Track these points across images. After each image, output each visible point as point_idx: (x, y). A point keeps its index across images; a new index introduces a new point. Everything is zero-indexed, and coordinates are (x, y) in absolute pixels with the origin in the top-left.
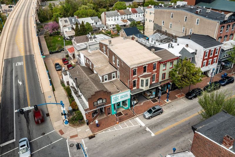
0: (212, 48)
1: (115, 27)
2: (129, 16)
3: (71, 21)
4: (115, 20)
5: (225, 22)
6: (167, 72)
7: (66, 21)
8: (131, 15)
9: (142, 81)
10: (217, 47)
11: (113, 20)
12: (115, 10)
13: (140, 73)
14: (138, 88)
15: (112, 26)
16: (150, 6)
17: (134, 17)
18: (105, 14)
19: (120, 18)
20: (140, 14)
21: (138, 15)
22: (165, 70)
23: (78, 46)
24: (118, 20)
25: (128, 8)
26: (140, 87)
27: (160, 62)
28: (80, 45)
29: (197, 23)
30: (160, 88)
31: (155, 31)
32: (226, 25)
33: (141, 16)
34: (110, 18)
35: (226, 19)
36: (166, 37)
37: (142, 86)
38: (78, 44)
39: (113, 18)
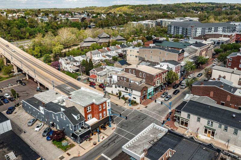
0: (178, 66)
1: (99, 61)
2: (106, 53)
3: (70, 59)
4: (98, 56)
5: (180, 53)
6: (164, 77)
7: (66, 60)
8: (107, 53)
9: (158, 81)
10: (179, 65)
11: (97, 56)
12: (95, 50)
13: (156, 78)
14: (156, 85)
15: (98, 61)
16: (117, 45)
17: (109, 53)
18: (91, 53)
19: (101, 55)
20: (113, 51)
21: (111, 52)
22: (164, 76)
23: (99, 73)
24: (99, 56)
25: (103, 48)
26: (157, 85)
27: (162, 73)
28: (100, 73)
29: (167, 55)
30: (163, 85)
31: (140, 61)
32: (180, 55)
33: (113, 52)
34: (95, 56)
35: (180, 52)
36: (150, 63)
37: (157, 84)
38: (98, 73)
39: (97, 55)
